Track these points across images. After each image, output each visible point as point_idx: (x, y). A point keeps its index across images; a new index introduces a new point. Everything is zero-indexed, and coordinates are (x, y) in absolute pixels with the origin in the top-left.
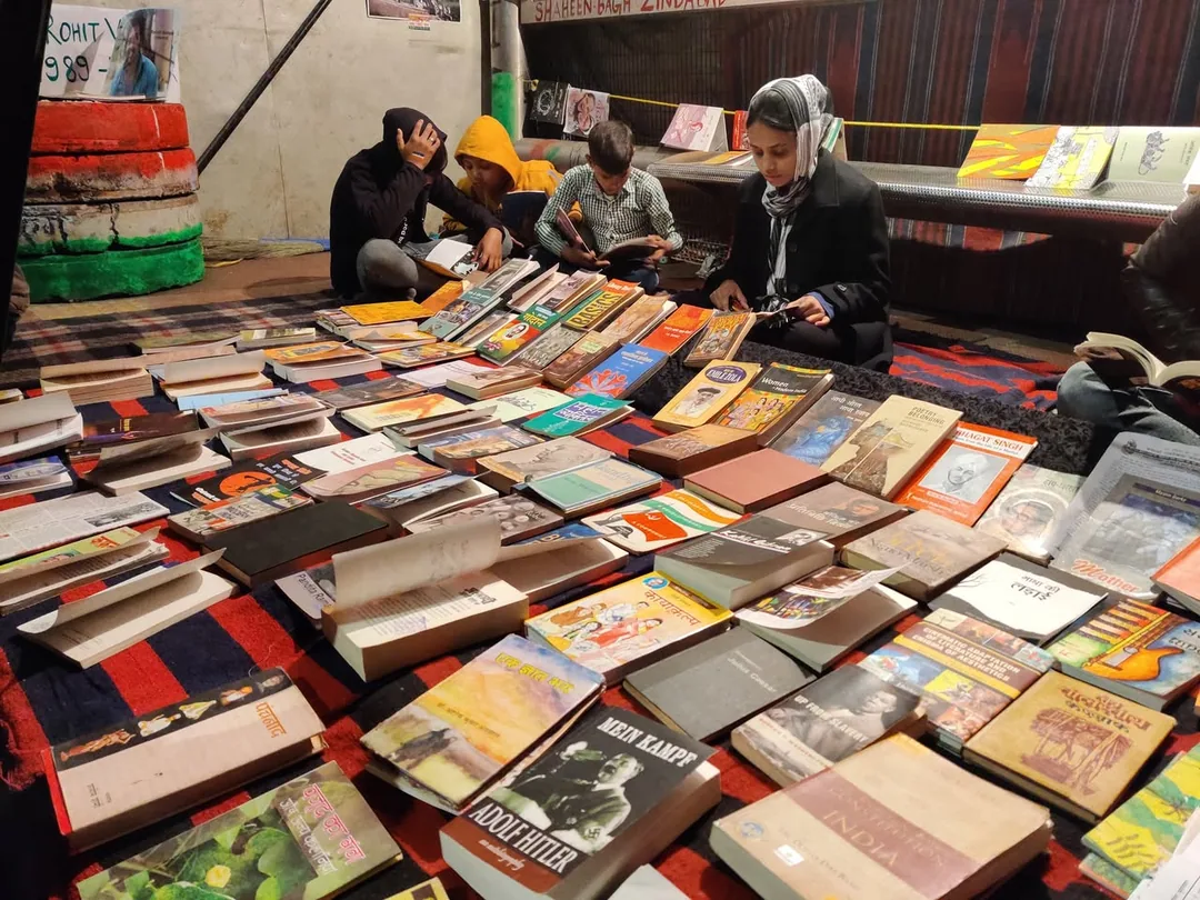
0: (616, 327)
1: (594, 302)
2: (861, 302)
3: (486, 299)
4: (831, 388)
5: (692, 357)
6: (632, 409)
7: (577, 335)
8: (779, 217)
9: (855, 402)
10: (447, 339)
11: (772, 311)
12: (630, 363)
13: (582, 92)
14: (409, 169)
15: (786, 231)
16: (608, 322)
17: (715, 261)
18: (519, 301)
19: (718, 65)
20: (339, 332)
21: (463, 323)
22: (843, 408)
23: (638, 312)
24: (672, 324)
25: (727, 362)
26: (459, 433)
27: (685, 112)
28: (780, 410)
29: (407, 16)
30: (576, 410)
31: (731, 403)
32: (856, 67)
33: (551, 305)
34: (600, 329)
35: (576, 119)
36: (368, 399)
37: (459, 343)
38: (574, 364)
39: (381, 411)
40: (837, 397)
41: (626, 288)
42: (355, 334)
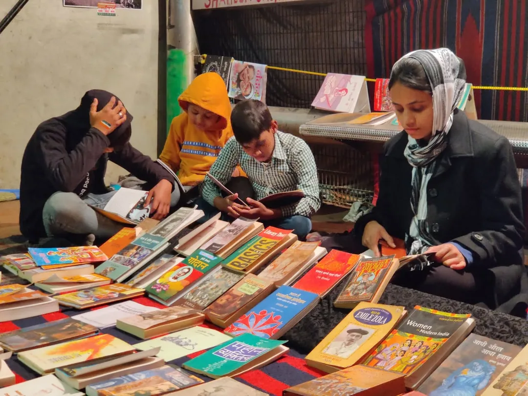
0: (271, 270)
1: (252, 247)
2: (498, 249)
3: (156, 244)
4: (472, 332)
5: (341, 299)
6: (286, 349)
7: (236, 278)
8: (420, 166)
9: (496, 346)
10: (119, 281)
11: (414, 253)
12: (285, 304)
13: (243, 64)
14: (95, 134)
15: (426, 178)
16: (265, 265)
17: (362, 206)
18: (185, 246)
19: (360, 41)
20: (22, 275)
21: (134, 266)
22: (485, 352)
23: (292, 256)
24: (323, 267)
25: (373, 305)
26: (125, 374)
27: (332, 80)
28: (425, 352)
29: (96, 5)
30: (233, 349)
31: (378, 345)
32: (481, 39)
33: (213, 250)
34: (257, 272)
35: (239, 86)
36: (44, 341)
37: (130, 284)
38: (232, 305)
39: (53, 353)
40: (478, 341)
41: (281, 235)
42: (37, 277)
